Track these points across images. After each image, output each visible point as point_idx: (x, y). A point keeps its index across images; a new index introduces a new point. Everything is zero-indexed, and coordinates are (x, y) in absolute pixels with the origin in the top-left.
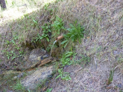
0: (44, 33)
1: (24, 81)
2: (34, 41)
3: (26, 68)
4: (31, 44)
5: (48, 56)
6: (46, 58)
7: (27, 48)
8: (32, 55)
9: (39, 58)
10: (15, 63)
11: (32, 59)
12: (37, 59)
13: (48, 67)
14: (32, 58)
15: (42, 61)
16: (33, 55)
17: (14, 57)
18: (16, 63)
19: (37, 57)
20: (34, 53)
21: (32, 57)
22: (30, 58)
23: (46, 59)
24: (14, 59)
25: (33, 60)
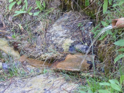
1: (4, 86)
3: (31, 52)
6: (81, 52)
8: (58, 24)
9: (68, 43)
10: (20, 25)
11: (53, 39)
12: (63, 42)
13: (67, 81)
14: (54, 36)
16: (60, 27)
17: (23, 12)
18: (21, 27)
19: (66, 38)
20: (66, 22)
21: (55, 31)
22: (51, 31)
24: (23, 14)
25: (52, 42)
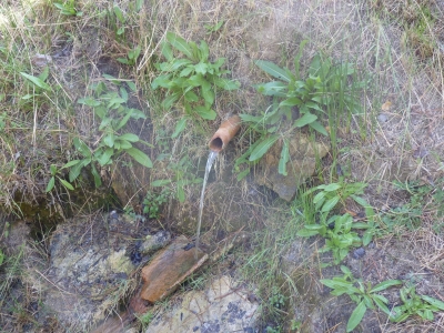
0: (110, 131)
2: (64, 182)
4: (42, 202)
5: (165, 235)
6: (161, 248)
7: (23, 229)
8: (63, 255)
9: (118, 260)
11: (82, 279)
12: (108, 266)
13: (204, 288)
14: (77, 274)
15: (147, 271)
16: (74, 255)
19: (105, 257)
20: (72, 242)
21: (70, 268)
22: (61, 274)
23: (163, 254)
25: (87, 283)
